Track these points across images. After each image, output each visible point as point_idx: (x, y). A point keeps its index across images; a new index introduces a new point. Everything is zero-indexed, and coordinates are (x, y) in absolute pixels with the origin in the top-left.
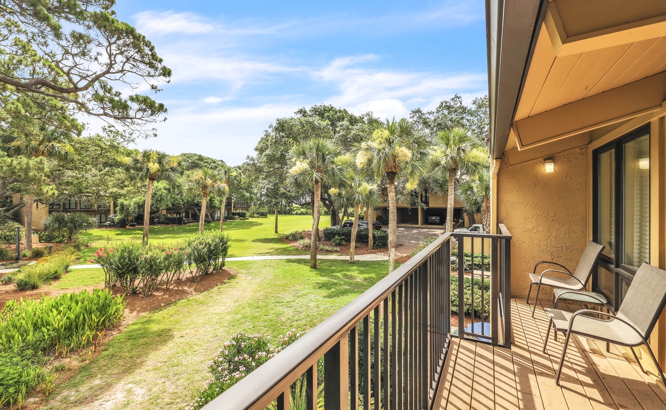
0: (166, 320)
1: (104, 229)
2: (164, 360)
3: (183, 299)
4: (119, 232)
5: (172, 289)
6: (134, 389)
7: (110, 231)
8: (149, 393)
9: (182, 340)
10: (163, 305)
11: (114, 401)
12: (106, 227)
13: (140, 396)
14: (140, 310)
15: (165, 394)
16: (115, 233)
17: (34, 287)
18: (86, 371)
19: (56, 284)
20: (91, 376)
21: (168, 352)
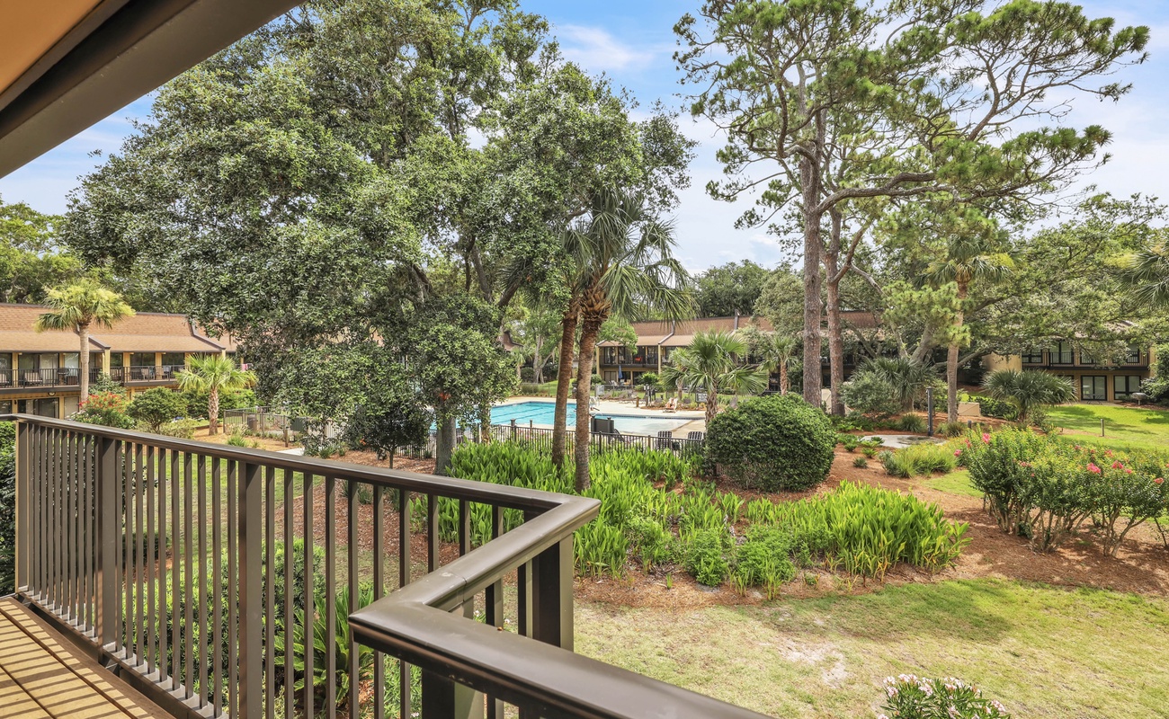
0: (1026, 609)
1: (1128, 406)
2: (924, 663)
3: (1124, 591)
4: (1160, 417)
5: (1120, 560)
6: (838, 664)
7: (1140, 411)
8: (843, 685)
9: (1008, 659)
10: (1057, 579)
11: (803, 656)
12: (1135, 402)
13: (831, 677)
14: (1000, 566)
15: (859, 705)
16: (1145, 417)
17: (905, 476)
18: (827, 600)
19: (936, 480)
20: (822, 609)
21: (950, 658)
